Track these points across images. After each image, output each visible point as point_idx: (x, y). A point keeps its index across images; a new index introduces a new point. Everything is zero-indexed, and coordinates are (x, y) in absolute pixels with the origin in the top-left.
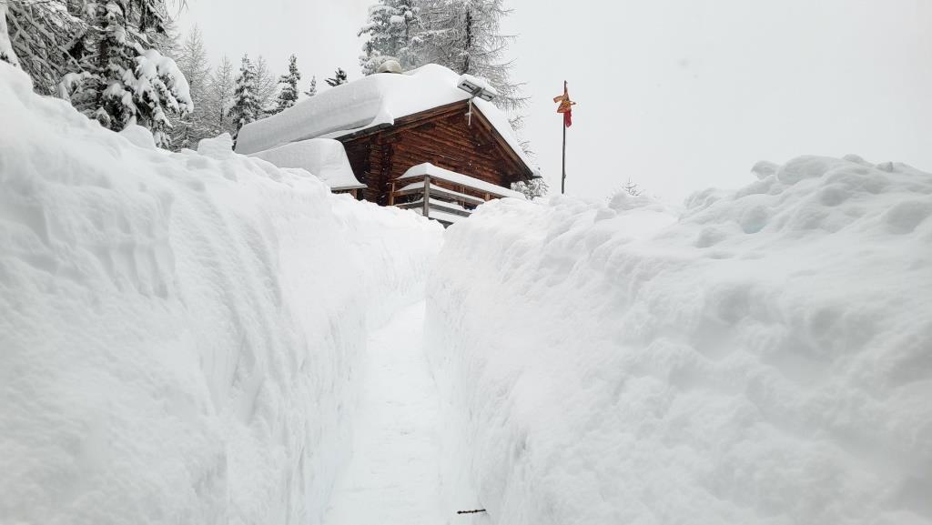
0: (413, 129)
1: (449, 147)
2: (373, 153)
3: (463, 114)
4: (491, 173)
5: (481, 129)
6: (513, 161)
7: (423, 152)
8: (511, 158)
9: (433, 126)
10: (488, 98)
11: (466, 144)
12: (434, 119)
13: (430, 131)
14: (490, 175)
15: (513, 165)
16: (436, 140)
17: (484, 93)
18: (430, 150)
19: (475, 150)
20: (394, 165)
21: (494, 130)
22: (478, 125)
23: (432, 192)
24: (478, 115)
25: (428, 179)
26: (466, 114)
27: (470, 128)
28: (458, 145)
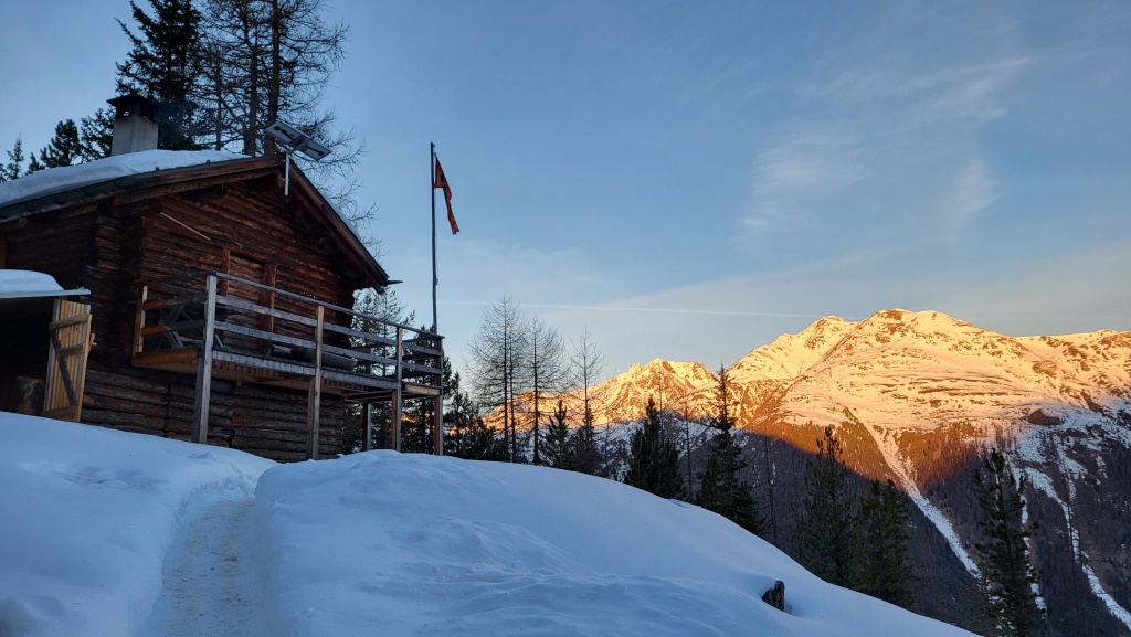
0: (182, 195)
1: (250, 229)
2: (103, 232)
3: (275, 176)
4: (321, 273)
5: (306, 203)
8: (354, 252)
9: (220, 191)
10: (317, 156)
11: (278, 226)
12: (220, 182)
13: (217, 202)
14: (322, 278)
15: (356, 263)
16: (226, 216)
17: (311, 144)
18: (216, 232)
19: (294, 237)
20: (147, 255)
21: (327, 206)
22: (300, 197)
23: (223, 301)
24: (301, 180)
25: (212, 282)
26: (280, 177)
27: (288, 201)
28: (266, 227)
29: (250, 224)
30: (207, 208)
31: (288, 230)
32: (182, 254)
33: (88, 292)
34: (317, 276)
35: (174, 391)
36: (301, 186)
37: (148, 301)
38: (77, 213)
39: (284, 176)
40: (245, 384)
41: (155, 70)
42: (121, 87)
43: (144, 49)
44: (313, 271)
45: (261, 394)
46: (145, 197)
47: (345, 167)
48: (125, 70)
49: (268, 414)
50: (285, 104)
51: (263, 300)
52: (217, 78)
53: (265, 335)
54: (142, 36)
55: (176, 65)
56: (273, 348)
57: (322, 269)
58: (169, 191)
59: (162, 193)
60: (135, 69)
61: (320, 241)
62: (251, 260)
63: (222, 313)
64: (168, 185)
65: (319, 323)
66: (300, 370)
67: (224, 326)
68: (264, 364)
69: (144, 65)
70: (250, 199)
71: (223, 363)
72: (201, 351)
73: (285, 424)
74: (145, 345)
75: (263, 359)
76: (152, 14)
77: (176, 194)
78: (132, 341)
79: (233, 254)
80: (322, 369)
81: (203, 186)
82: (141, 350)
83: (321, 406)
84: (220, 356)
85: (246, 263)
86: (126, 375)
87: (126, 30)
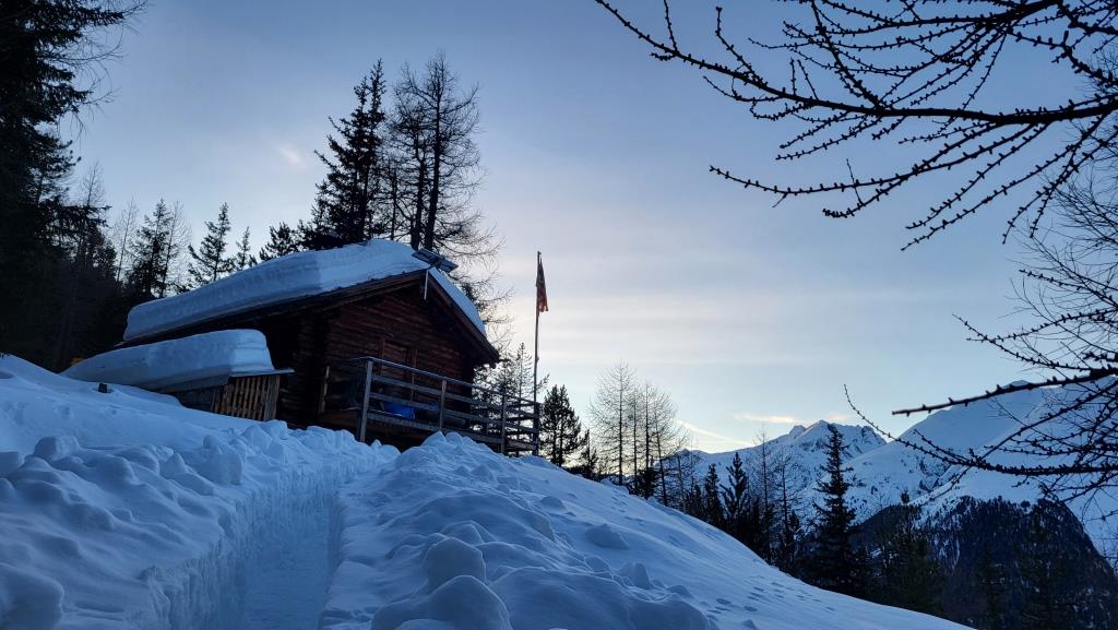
0: (355, 303)
1: (399, 323)
2: (304, 330)
3: (417, 286)
5: (440, 304)
7: (367, 329)
9: (381, 299)
10: (447, 269)
15: (478, 346)
17: (443, 263)
18: (376, 327)
19: (431, 327)
20: (330, 345)
21: (454, 305)
22: (435, 299)
23: (376, 379)
24: (436, 288)
25: (370, 363)
26: (421, 286)
27: (427, 302)
28: (411, 321)
29: (398, 319)
30: (371, 310)
31: (427, 323)
32: (353, 343)
33: (292, 371)
34: (446, 356)
36: (437, 293)
37: (329, 377)
39: (424, 286)
41: (345, 186)
42: (322, 203)
43: (338, 172)
44: (445, 352)
46: (331, 307)
48: (324, 188)
50: (442, 208)
51: (406, 377)
54: (337, 162)
55: (360, 181)
57: (451, 351)
58: (347, 302)
59: (341, 303)
60: (331, 187)
61: (451, 329)
62: (401, 345)
63: (375, 386)
65: (443, 393)
66: (427, 427)
67: (377, 396)
68: (403, 423)
69: (339, 186)
71: (375, 421)
72: (360, 413)
74: (326, 406)
76: (344, 143)
77: (352, 303)
78: (318, 404)
79: (387, 341)
81: (369, 296)
82: (323, 410)
84: (372, 417)
85: (395, 347)
87: (326, 159)
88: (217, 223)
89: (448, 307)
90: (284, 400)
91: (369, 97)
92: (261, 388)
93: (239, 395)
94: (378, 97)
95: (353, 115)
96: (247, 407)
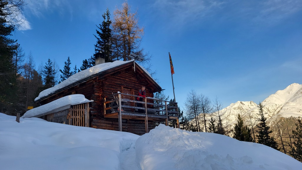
0: (111, 75)
1: (127, 81)
2: (95, 86)
5: (140, 73)
6: (153, 84)
7: (117, 84)
9: (120, 73)
11: (134, 79)
12: (119, 70)
13: (119, 75)
15: (154, 86)
16: (121, 78)
17: (139, 58)
20: (105, 90)
22: (138, 71)
23: (123, 100)
24: (138, 67)
25: (120, 95)
26: (133, 67)
27: (135, 73)
28: (131, 80)
29: (127, 80)
30: (117, 77)
31: (136, 80)
32: (112, 89)
33: (92, 101)
35: (113, 123)
36: (138, 69)
37: (106, 101)
38: (89, 82)
39: (134, 67)
40: (129, 120)
41: (102, 44)
42: (96, 50)
43: (100, 40)
45: (133, 122)
46: (103, 77)
47: (148, 61)
48: (96, 46)
49: (136, 127)
50: (132, 48)
51: (132, 99)
52: (116, 44)
53: (133, 107)
54: (99, 37)
55: (107, 43)
56: (135, 110)
59: (107, 75)
60: (98, 45)
61: (144, 81)
62: (128, 88)
63: (122, 103)
64: (108, 73)
65: (146, 103)
66: (142, 115)
67: (124, 106)
68: (134, 115)
69: (100, 44)
70: (127, 74)
71: (124, 116)
72: (119, 113)
73: (140, 129)
74: (106, 112)
75: (133, 113)
76: (101, 31)
77: (110, 75)
78: (103, 112)
79: (124, 87)
80: (147, 114)
81: (116, 72)
82: (105, 113)
83: (148, 124)
84: (123, 114)
85: (127, 89)
86: (103, 120)
87: (96, 37)
88: (67, 62)
89: (142, 73)
90: (91, 111)
91: (106, 17)
92: (83, 108)
93: (75, 112)
94: (109, 16)
95: (103, 23)
96: (79, 116)
